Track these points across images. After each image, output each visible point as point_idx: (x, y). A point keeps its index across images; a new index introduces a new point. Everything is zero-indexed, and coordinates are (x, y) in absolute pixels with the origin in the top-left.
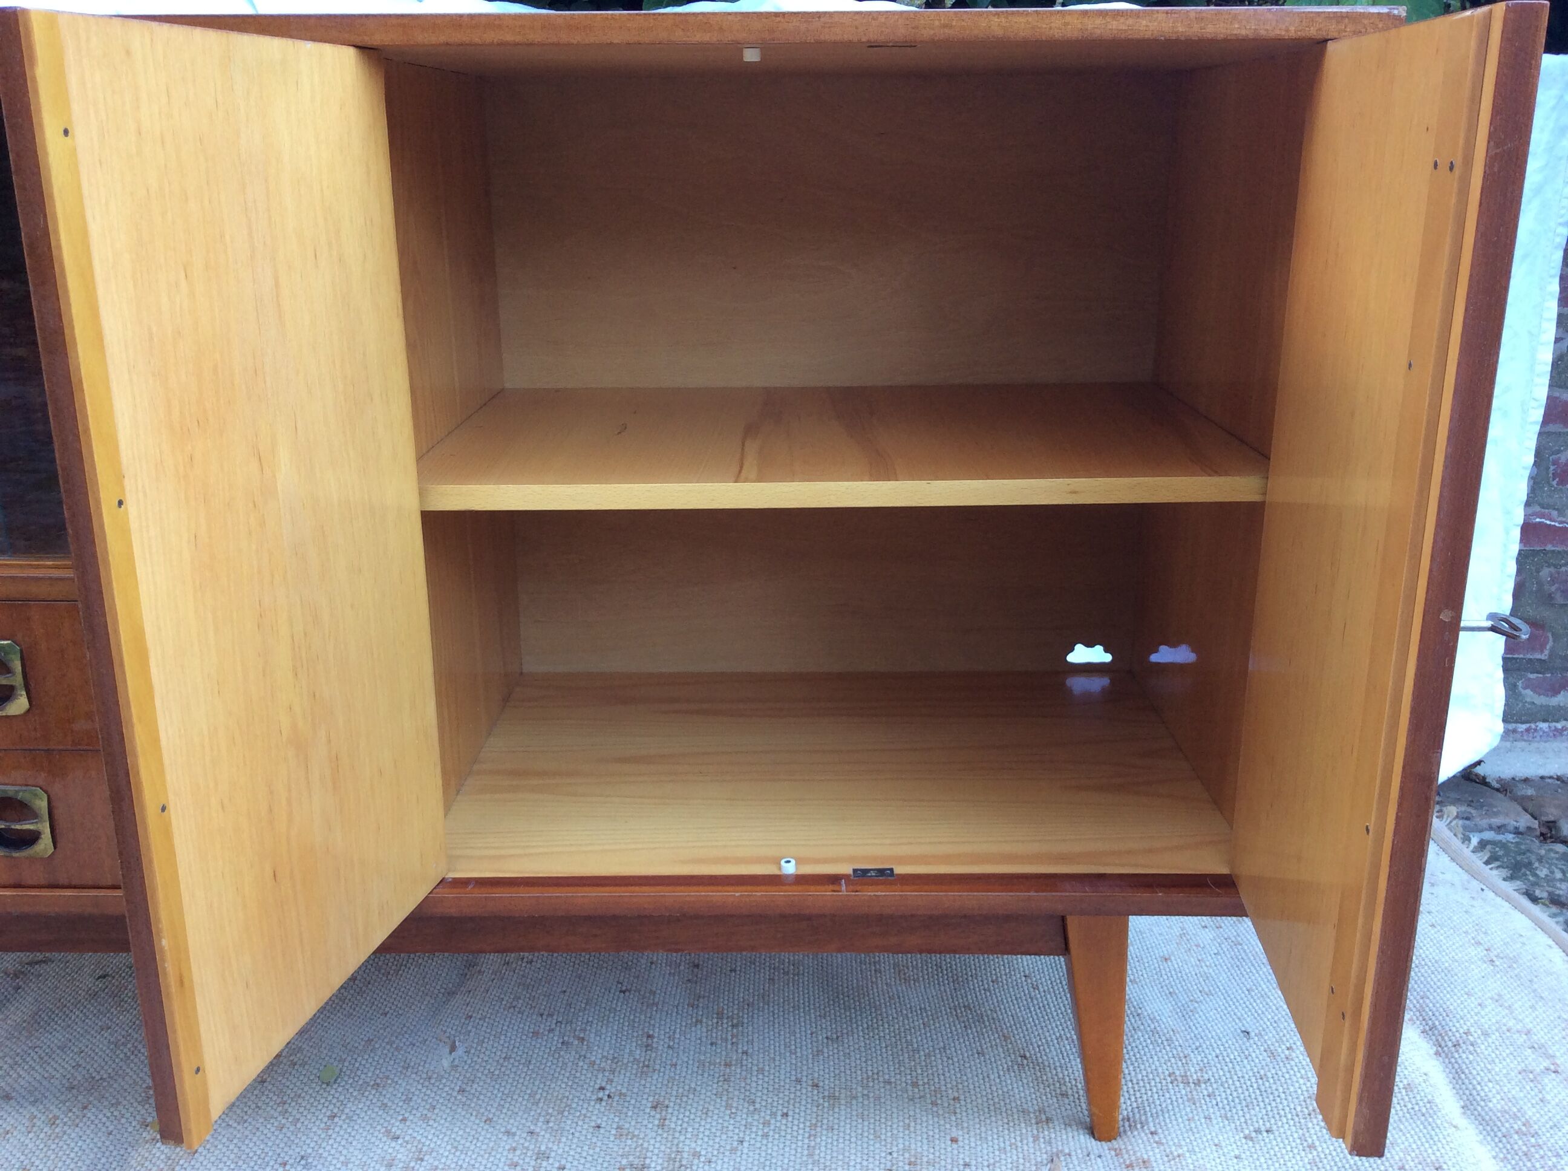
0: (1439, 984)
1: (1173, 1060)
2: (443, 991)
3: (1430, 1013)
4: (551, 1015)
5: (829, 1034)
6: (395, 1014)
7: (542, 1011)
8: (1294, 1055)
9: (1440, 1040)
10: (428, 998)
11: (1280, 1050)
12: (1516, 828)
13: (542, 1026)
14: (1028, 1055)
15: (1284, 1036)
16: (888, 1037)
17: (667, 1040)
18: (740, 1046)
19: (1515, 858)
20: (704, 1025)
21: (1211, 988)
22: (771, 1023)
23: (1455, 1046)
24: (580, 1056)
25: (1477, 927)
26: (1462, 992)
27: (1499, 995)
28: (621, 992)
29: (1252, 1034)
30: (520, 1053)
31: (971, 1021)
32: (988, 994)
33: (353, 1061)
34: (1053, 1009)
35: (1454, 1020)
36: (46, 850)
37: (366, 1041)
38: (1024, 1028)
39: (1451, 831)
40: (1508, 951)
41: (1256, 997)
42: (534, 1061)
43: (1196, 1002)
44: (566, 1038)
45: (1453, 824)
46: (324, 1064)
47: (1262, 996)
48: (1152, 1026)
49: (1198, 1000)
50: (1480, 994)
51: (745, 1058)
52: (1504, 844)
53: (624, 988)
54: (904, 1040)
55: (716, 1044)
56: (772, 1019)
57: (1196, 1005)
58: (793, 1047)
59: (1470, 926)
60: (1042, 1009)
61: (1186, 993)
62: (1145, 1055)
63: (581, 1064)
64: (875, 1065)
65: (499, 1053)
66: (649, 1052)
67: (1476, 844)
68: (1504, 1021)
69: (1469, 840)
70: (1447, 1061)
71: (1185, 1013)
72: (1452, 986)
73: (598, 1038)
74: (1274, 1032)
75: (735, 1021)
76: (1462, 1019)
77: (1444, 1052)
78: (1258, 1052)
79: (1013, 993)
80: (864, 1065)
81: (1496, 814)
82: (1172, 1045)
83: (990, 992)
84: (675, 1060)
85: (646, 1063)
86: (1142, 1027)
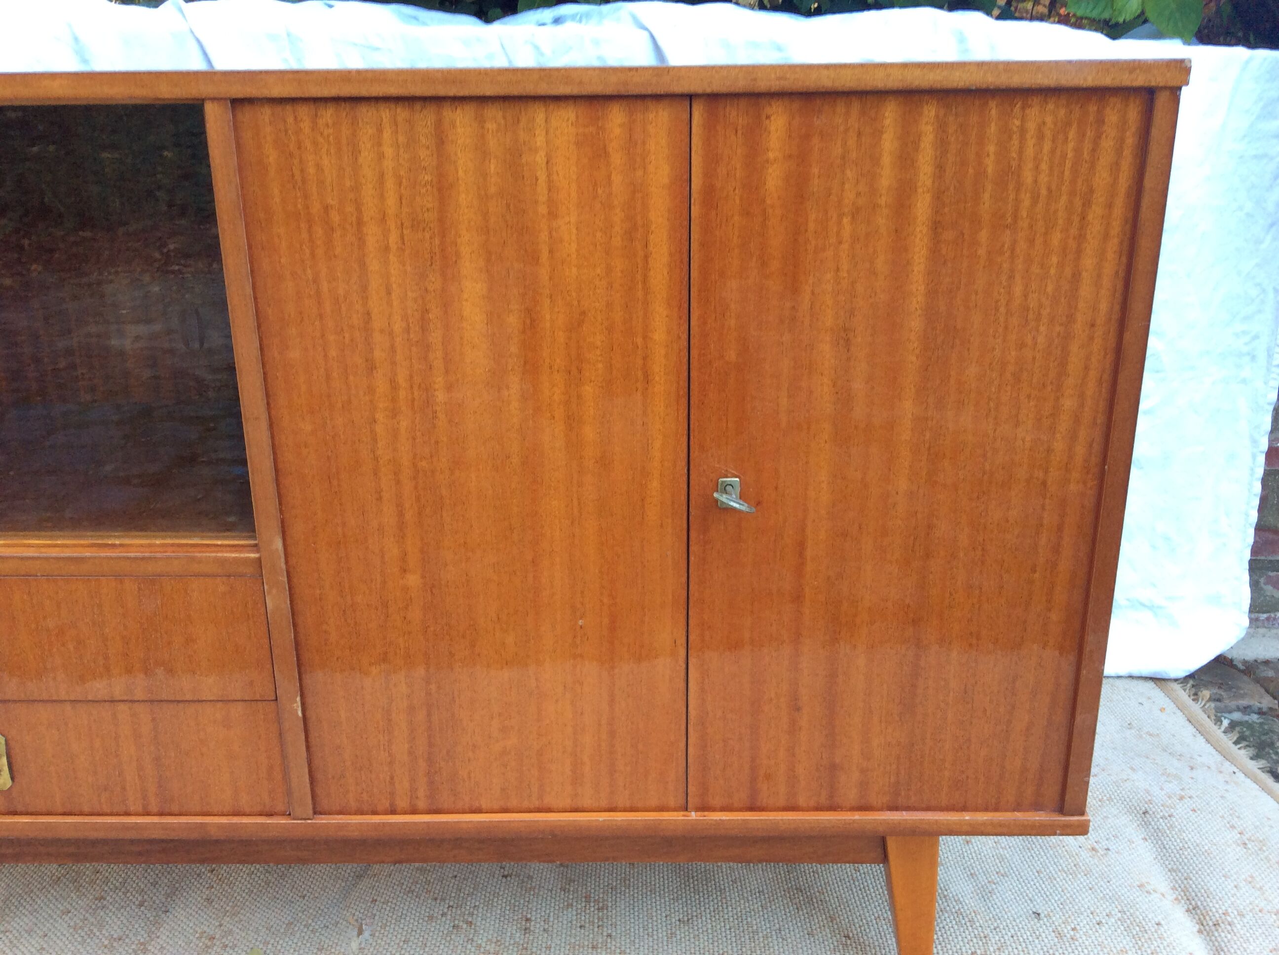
0: (1200, 866)
1: (975, 940)
2: (352, 874)
3: (1193, 894)
4: (443, 900)
5: (681, 916)
6: (312, 897)
7: (436, 895)
8: (1078, 936)
9: (1202, 919)
10: (340, 881)
11: (1066, 931)
12: (1260, 709)
13: (436, 910)
14: (851, 935)
15: (1069, 917)
16: (731, 919)
17: (542, 923)
18: (605, 929)
19: (1260, 739)
20: (574, 908)
21: (1006, 870)
22: (631, 907)
23: (1215, 925)
24: (469, 940)
25: (1231, 812)
26: (1221, 874)
27: (1252, 877)
28: (503, 876)
29: (1042, 915)
30: (417, 936)
31: (802, 903)
32: (816, 876)
33: (276, 944)
34: (872, 890)
35: (1214, 901)
36: (5, 784)
37: (287, 925)
38: (848, 909)
39: (1205, 713)
40: (1258, 835)
41: (1044, 879)
42: (428, 944)
43: (994, 884)
44: (456, 922)
45: (1206, 707)
46: (250, 947)
47: (1050, 878)
48: (957, 908)
49: (995, 881)
50: (1235, 876)
51: (609, 940)
52: (1250, 724)
53: (506, 873)
54: (745, 922)
55: (584, 927)
56: (632, 902)
57: (994, 886)
58: (650, 930)
59: (1226, 810)
60: (863, 890)
61: (985, 875)
62: (951, 935)
63: (469, 946)
64: (721, 947)
65: (399, 936)
66: (527, 935)
67: (1227, 725)
68: (1257, 902)
69: (1221, 722)
70: (1208, 938)
71: (984, 893)
72: (1212, 869)
73: (484, 922)
74: (1061, 914)
75: (601, 905)
76: (1221, 900)
77: (1205, 930)
78: (1047, 932)
79: (837, 876)
80: (711, 946)
81: (1243, 696)
82: (974, 926)
83: (818, 874)
84: (549, 943)
85: (525, 946)
86: (948, 908)
